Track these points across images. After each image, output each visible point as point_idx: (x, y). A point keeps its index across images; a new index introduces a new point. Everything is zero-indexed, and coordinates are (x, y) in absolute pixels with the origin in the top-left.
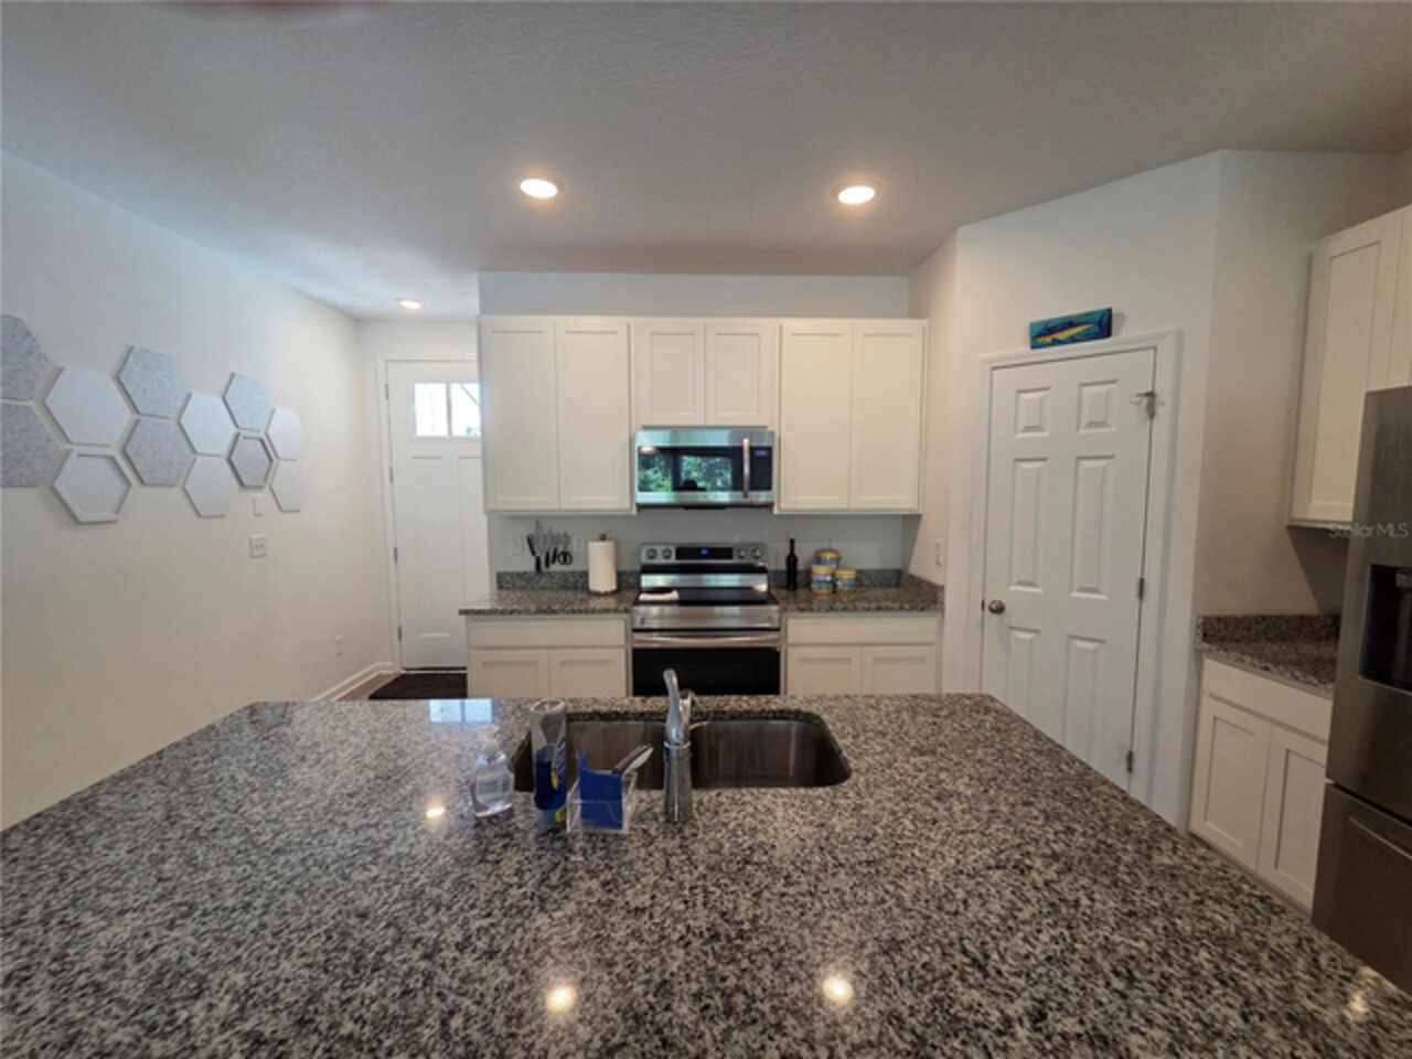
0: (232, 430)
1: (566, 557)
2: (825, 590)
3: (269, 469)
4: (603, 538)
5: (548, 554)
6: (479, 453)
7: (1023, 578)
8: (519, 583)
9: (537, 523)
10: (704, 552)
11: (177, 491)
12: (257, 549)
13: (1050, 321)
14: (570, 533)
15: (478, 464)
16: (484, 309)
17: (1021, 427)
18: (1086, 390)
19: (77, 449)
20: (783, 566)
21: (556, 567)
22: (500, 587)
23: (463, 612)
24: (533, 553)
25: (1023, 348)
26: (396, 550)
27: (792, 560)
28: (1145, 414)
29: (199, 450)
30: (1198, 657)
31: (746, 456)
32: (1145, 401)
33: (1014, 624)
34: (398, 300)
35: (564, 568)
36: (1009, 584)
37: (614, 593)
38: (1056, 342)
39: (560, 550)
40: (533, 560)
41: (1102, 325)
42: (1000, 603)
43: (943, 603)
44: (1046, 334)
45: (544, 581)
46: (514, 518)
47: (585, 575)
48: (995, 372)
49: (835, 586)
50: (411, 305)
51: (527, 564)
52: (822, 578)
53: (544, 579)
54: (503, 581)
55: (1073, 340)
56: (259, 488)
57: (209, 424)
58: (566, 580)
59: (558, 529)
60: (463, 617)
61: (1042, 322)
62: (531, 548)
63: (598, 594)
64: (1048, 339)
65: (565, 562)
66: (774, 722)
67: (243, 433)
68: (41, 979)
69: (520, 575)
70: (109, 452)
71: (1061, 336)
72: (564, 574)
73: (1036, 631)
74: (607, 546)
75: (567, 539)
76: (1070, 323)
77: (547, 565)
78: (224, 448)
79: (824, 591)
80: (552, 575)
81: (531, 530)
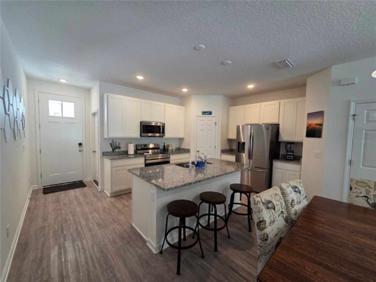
2: (171, 151)
4: (132, 143)
5: (115, 147)
8: (109, 154)
9: (113, 141)
13: (205, 111)
14: (120, 142)
17: (201, 125)
18: (209, 121)
20: (163, 148)
21: (117, 150)
24: (112, 147)
25: (201, 114)
26: (40, 150)
27: (164, 146)
28: (215, 125)
30: (221, 154)
31: (161, 127)
32: (215, 123)
34: (59, 79)
35: (119, 150)
36: (200, 148)
37: (134, 154)
38: (205, 114)
39: (118, 146)
40: (112, 149)
41: (210, 113)
42: (199, 151)
43: (190, 152)
44: (204, 113)
47: (124, 151)
48: (198, 117)
50: (63, 81)
51: (110, 149)
52: (170, 149)
53: (114, 153)
54: (104, 154)
55: (207, 114)
58: (120, 153)
59: (117, 142)
63: (130, 155)
64: (204, 114)
65: (119, 149)
69: (109, 152)
71: (206, 114)
74: (132, 145)
75: (119, 144)
76: (207, 112)
77: (115, 150)
80: (116, 152)
81: (111, 142)
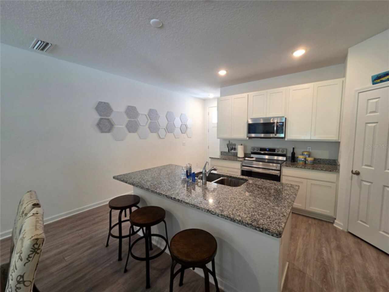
0: (181, 123)
1: (235, 149)
3: (186, 130)
4: (242, 145)
5: (231, 148)
6: (216, 126)
7: (366, 164)
8: (225, 154)
9: (229, 142)
10: (268, 150)
11: (172, 134)
12: (184, 144)
13: (380, 74)
14: (236, 143)
15: (216, 128)
16: (221, 96)
17: (369, 112)
19: (161, 127)
20: (291, 155)
21: (233, 151)
22: (221, 154)
23: (210, 158)
24: (228, 147)
25: (370, 84)
29: (176, 127)
31: (276, 125)
33: (364, 179)
36: (362, 166)
37: (243, 158)
38: (382, 81)
39: (234, 147)
40: (228, 149)
42: (358, 172)
43: (339, 170)
44: (378, 79)
45: (230, 154)
46: (224, 140)
47: (237, 153)
48: (360, 94)
49: (306, 162)
51: (227, 150)
52: (300, 159)
54: (222, 153)
55: (388, 80)
56: (184, 133)
57: (178, 122)
58: (234, 154)
59: (233, 143)
60: (210, 159)
61: (376, 75)
62: (228, 146)
63: (239, 158)
65: (234, 150)
66: (241, 181)
67: (183, 124)
68: (141, 179)
69: (225, 152)
70: (164, 128)
71: (383, 79)
72: (234, 153)
73: (371, 183)
74: (242, 147)
75: (235, 145)
76: (387, 74)
77: (231, 150)
78: (180, 127)
79: (301, 163)
80: (231, 153)
81: (228, 143)
